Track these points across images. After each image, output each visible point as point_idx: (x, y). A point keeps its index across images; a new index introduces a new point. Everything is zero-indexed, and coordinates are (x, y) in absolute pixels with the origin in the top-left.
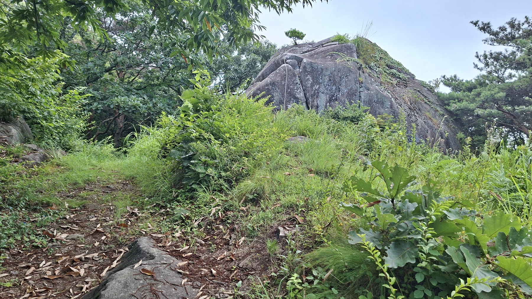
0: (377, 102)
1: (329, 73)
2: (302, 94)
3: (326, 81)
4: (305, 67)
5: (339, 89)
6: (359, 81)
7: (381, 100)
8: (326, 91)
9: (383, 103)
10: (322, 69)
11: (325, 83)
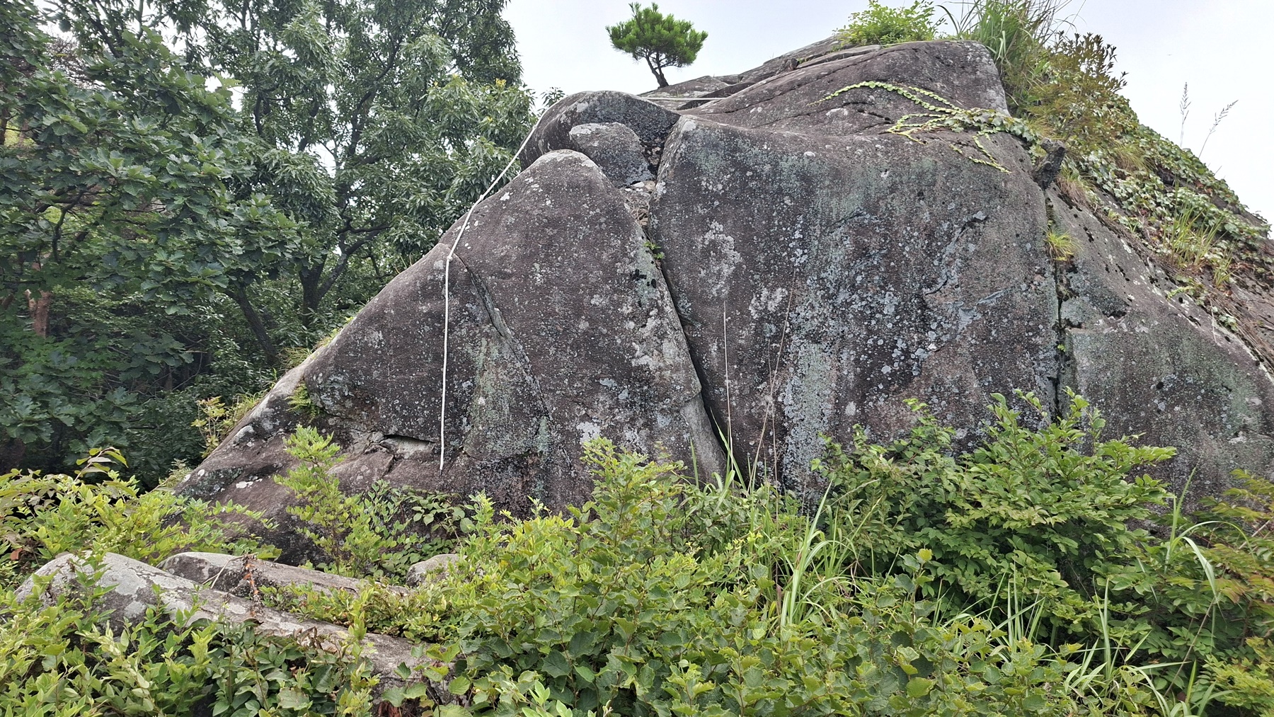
0: (1176, 394)
1: (851, 203)
2: (673, 350)
3: (837, 255)
4: (687, 168)
5: (924, 306)
6: (1053, 254)
7: (1203, 375)
8: (833, 327)
9: (1211, 399)
10: (805, 177)
11: (831, 275)
